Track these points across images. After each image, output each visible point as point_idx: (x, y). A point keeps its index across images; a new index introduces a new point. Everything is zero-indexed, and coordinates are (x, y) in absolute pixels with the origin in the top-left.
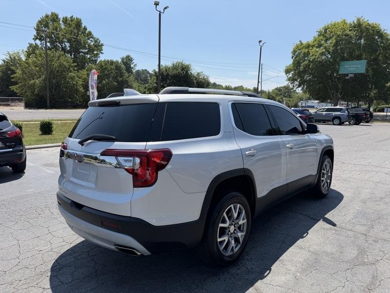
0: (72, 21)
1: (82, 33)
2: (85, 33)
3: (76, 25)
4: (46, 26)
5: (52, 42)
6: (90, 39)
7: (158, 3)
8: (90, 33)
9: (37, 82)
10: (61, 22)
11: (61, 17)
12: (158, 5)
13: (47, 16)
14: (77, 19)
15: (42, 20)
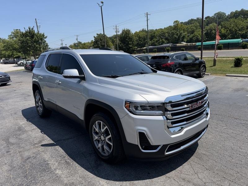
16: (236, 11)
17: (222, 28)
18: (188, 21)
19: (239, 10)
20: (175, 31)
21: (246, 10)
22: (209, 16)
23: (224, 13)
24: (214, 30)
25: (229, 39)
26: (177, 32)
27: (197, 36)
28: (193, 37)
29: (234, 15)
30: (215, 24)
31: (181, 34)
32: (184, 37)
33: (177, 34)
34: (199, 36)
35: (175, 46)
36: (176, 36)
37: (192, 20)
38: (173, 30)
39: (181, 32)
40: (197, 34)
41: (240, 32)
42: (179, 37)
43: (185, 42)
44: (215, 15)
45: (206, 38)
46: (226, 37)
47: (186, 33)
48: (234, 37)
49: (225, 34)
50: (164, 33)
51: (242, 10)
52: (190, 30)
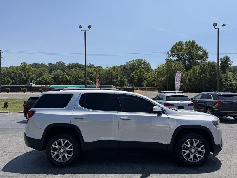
0: (189, 43)
1: (196, 48)
2: (197, 48)
3: (191, 45)
4: (176, 49)
5: (178, 56)
6: (201, 51)
7: (216, 24)
8: (200, 47)
9: (163, 79)
10: (184, 45)
11: (184, 42)
12: (216, 25)
13: (176, 44)
14: (192, 41)
15: (174, 46)
16: (73, 63)
17: (66, 75)
18: (32, 64)
19: (75, 63)
20: (23, 72)
21: (80, 64)
22: (52, 64)
23: (64, 63)
24: (61, 75)
25: (73, 84)
26: (25, 73)
27: (46, 79)
28: (43, 79)
29: (72, 66)
30: (60, 71)
31: (29, 76)
32: (32, 79)
33: (26, 75)
34: (47, 79)
35: (30, 86)
36: (24, 77)
37: (36, 64)
38: (21, 70)
39: (29, 73)
40: (46, 78)
41: (80, 80)
42: (27, 78)
43: (34, 83)
44: (57, 63)
45: (54, 82)
46: (70, 82)
47: (34, 75)
48: (77, 83)
49: (69, 80)
50: (10, 73)
51: (77, 64)
52: (38, 73)
